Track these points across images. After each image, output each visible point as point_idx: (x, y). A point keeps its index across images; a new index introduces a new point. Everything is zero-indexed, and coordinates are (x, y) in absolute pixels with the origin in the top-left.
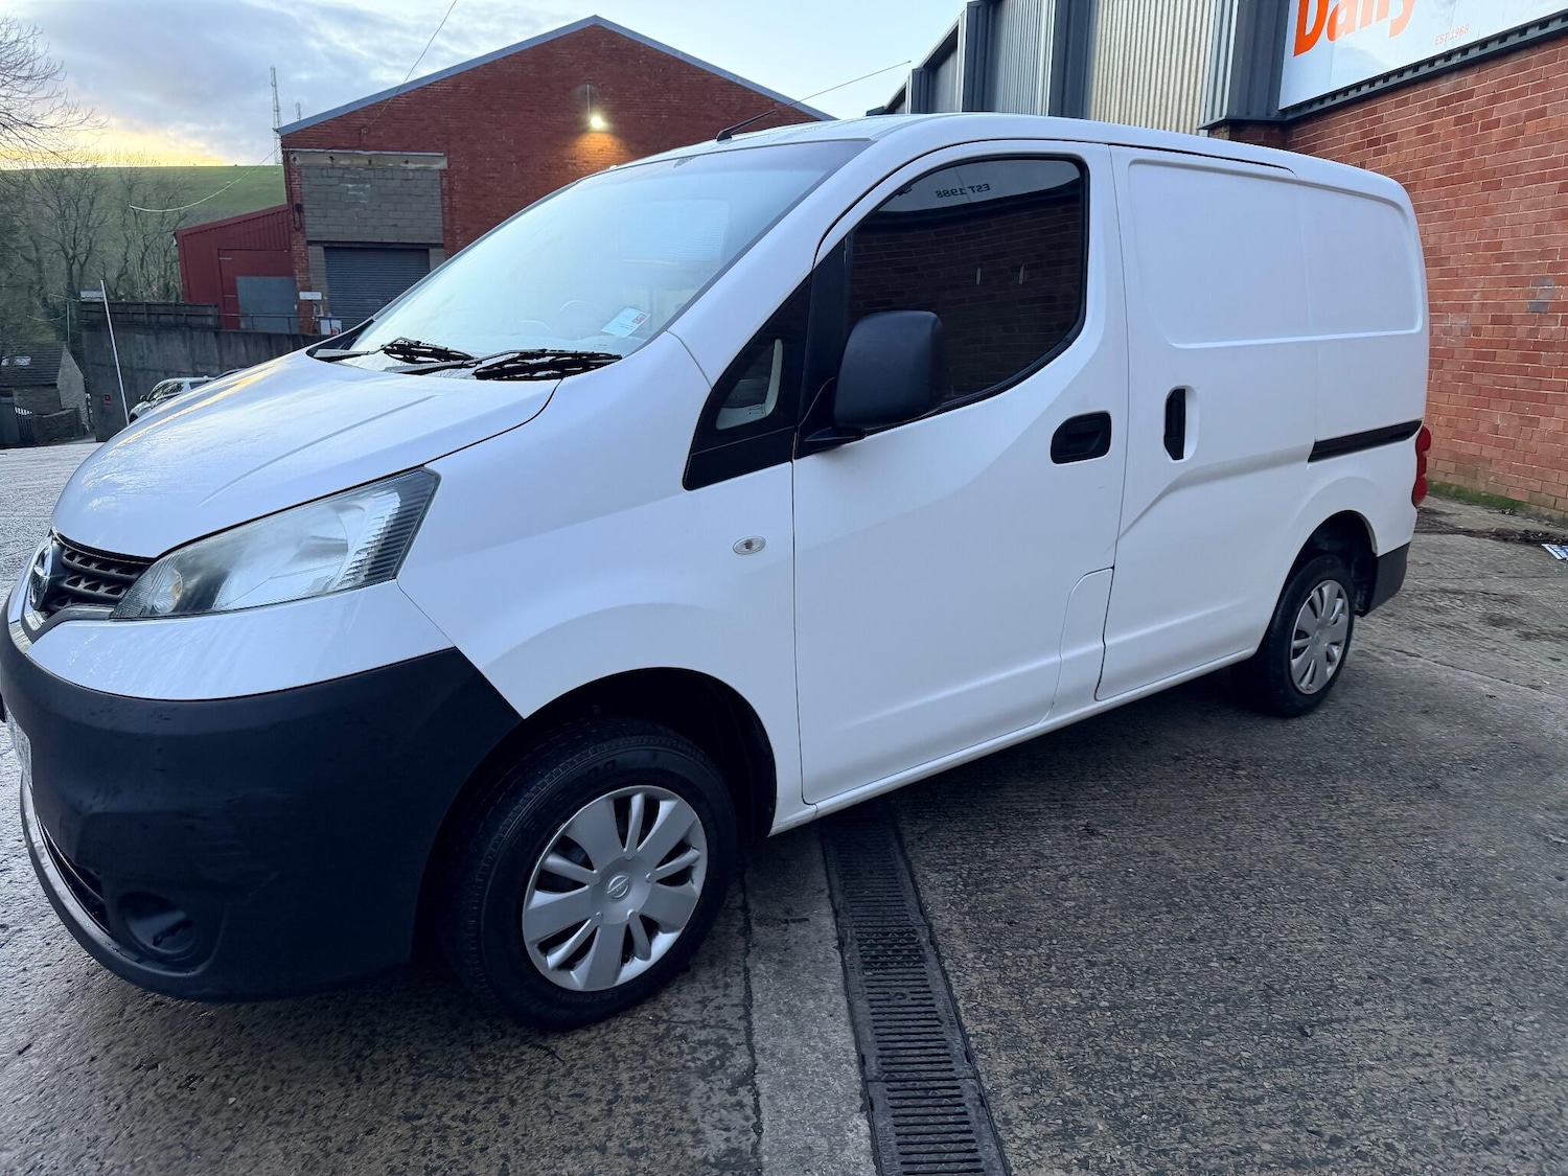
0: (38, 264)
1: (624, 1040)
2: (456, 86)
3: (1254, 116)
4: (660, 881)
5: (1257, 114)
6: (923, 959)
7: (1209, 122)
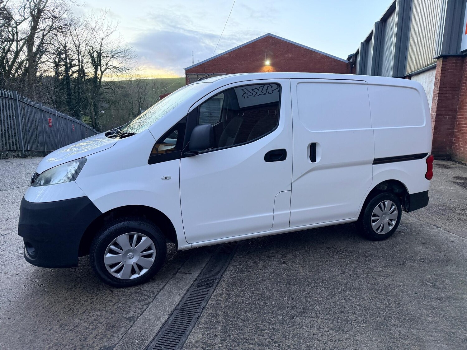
0: (132, 104)
1: (129, 292)
2: (230, 55)
3: (451, 54)
4: (142, 256)
5: (452, 53)
6: (212, 286)
7: (436, 56)
